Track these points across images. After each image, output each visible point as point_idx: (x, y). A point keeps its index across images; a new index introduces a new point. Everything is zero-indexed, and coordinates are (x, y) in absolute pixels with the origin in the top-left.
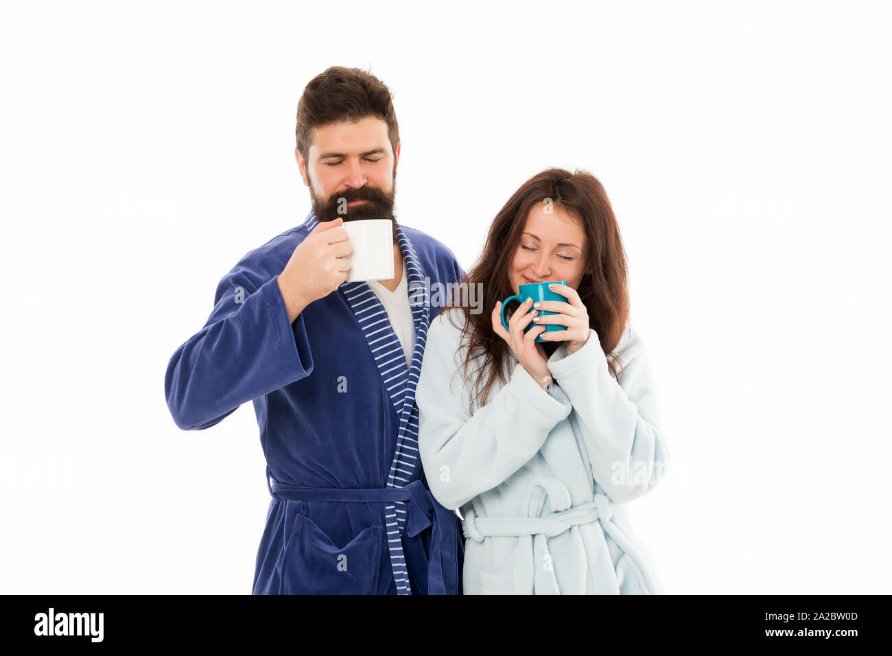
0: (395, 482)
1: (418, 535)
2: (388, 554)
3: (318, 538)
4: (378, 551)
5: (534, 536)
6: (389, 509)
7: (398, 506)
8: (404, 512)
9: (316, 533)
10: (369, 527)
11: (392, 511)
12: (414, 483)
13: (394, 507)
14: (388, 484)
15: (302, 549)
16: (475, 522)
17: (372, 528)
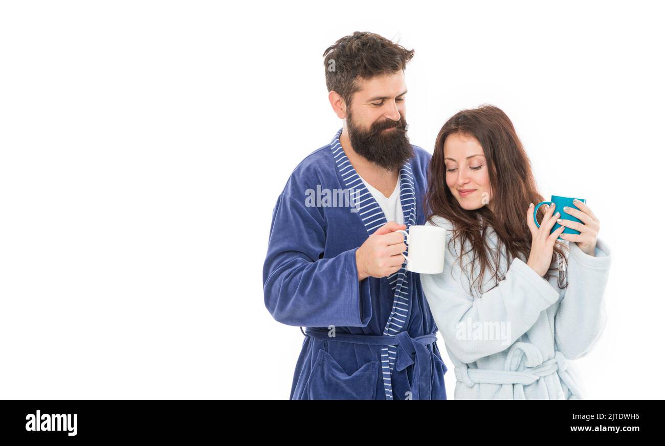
0: (389, 332)
1: (404, 370)
2: (382, 381)
3: (333, 367)
4: (375, 379)
5: (513, 385)
6: (384, 351)
7: (390, 349)
8: (395, 353)
9: (332, 363)
10: (369, 362)
11: (386, 352)
12: (402, 333)
13: (387, 349)
14: (384, 333)
15: (323, 373)
16: (468, 373)
17: (371, 362)
